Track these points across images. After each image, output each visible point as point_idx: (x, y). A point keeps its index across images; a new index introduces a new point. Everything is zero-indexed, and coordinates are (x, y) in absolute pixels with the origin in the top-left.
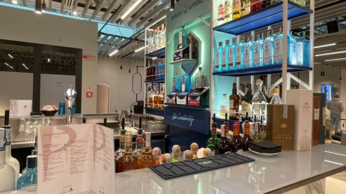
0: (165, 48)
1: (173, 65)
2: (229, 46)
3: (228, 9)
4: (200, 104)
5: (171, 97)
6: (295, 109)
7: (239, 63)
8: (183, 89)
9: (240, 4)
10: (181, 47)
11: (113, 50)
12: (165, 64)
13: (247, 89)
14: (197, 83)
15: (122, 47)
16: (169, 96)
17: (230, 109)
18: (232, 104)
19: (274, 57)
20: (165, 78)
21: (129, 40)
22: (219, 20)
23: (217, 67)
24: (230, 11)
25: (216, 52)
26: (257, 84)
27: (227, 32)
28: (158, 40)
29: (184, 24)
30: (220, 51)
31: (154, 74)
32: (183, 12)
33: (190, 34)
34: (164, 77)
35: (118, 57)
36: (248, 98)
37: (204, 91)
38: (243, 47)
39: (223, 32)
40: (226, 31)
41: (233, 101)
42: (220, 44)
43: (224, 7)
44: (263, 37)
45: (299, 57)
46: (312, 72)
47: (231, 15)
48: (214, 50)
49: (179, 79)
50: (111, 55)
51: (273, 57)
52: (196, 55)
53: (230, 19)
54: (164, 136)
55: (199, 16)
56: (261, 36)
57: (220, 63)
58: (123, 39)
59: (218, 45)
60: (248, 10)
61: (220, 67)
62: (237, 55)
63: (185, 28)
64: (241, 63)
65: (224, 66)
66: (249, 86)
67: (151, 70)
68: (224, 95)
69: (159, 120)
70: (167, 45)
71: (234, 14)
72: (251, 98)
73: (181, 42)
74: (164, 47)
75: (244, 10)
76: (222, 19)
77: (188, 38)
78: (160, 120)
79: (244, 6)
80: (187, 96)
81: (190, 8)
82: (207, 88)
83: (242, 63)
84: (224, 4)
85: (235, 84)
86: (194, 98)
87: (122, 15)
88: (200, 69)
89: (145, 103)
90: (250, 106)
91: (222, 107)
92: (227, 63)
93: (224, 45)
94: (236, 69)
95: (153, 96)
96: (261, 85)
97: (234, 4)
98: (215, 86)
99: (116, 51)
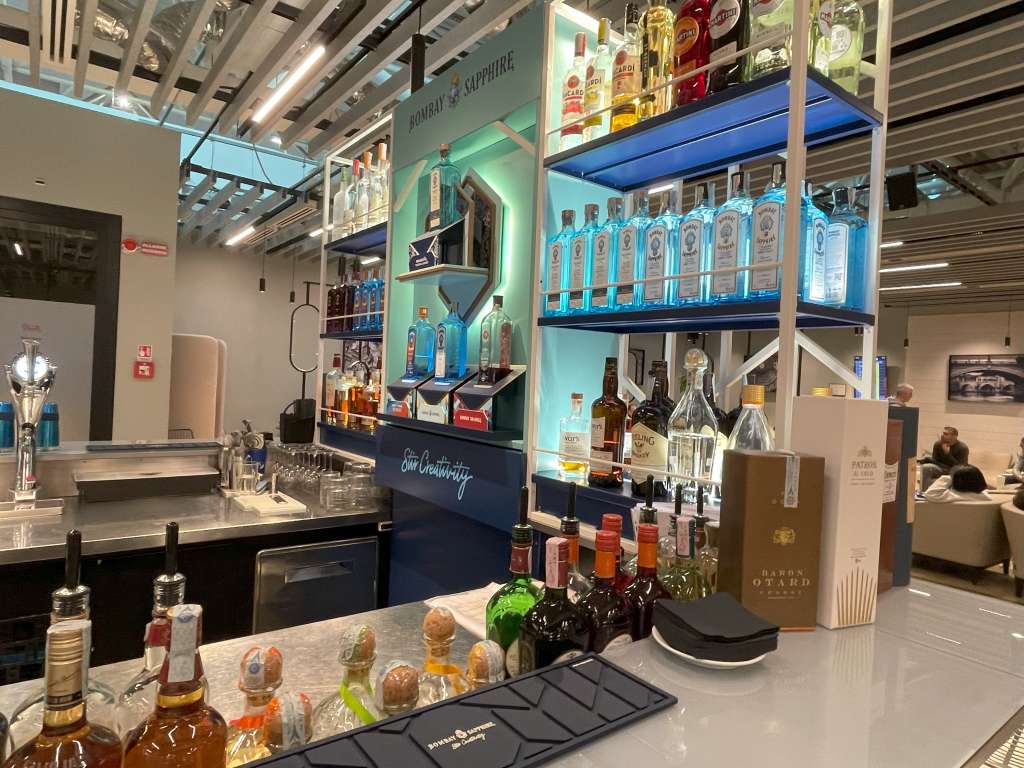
0: (384, 225)
1: (410, 286)
2: (596, 226)
3: (597, 95)
4: (494, 426)
5: (399, 393)
6: (826, 472)
7: (630, 288)
8: (440, 371)
9: (638, 76)
10: (435, 222)
11: (238, 226)
12: (386, 281)
13: (651, 382)
14: (485, 350)
15: (267, 217)
16: (391, 389)
17: (594, 448)
18: (601, 433)
19: (752, 271)
20: (385, 325)
21: (289, 197)
22: (566, 131)
23: (555, 297)
24: (604, 101)
25: (551, 247)
26: (688, 365)
27: (591, 180)
28: (365, 196)
29: (450, 145)
30: (564, 241)
31: (350, 311)
32: (446, 102)
33: (468, 181)
34: (381, 323)
35: (258, 248)
36: (656, 415)
37: (511, 378)
38: (642, 233)
39: (577, 175)
40: (586, 175)
41: (602, 420)
42: (568, 218)
43: (582, 87)
44: (712, 199)
45: (832, 275)
46: (872, 329)
47: (606, 117)
48: (543, 238)
49: (429, 334)
50: (232, 241)
51: (747, 272)
52: (485, 254)
53: (602, 131)
54: (376, 525)
55: (499, 116)
56: (706, 195)
57: (564, 286)
58: (268, 193)
59: (559, 222)
60: (666, 101)
61: (564, 297)
62: (623, 260)
63: (454, 158)
64: (635, 286)
65: (576, 295)
66: (659, 368)
67: (342, 300)
68: (575, 396)
69: (360, 471)
70: (392, 214)
71: (618, 110)
72: (666, 415)
73: (435, 206)
74: (382, 221)
75: (653, 98)
76: (575, 129)
77: (459, 195)
78: (364, 471)
79: (651, 86)
80: (452, 393)
81: (472, 87)
82: (518, 369)
83: (638, 289)
84: (582, 78)
85: (611, 363)
86: (473, 402)
87: (254, 106)
88: (498, 300)
89: (319, 407)
90: (663, 443)
91: (568, 438)
92: (587, 284)
93: (579, 221)
94: (617, 308)
95: (346, 385)
96: (702, 370)
97: (618, 76)
98: (545, 362)
99: (249, 231)
